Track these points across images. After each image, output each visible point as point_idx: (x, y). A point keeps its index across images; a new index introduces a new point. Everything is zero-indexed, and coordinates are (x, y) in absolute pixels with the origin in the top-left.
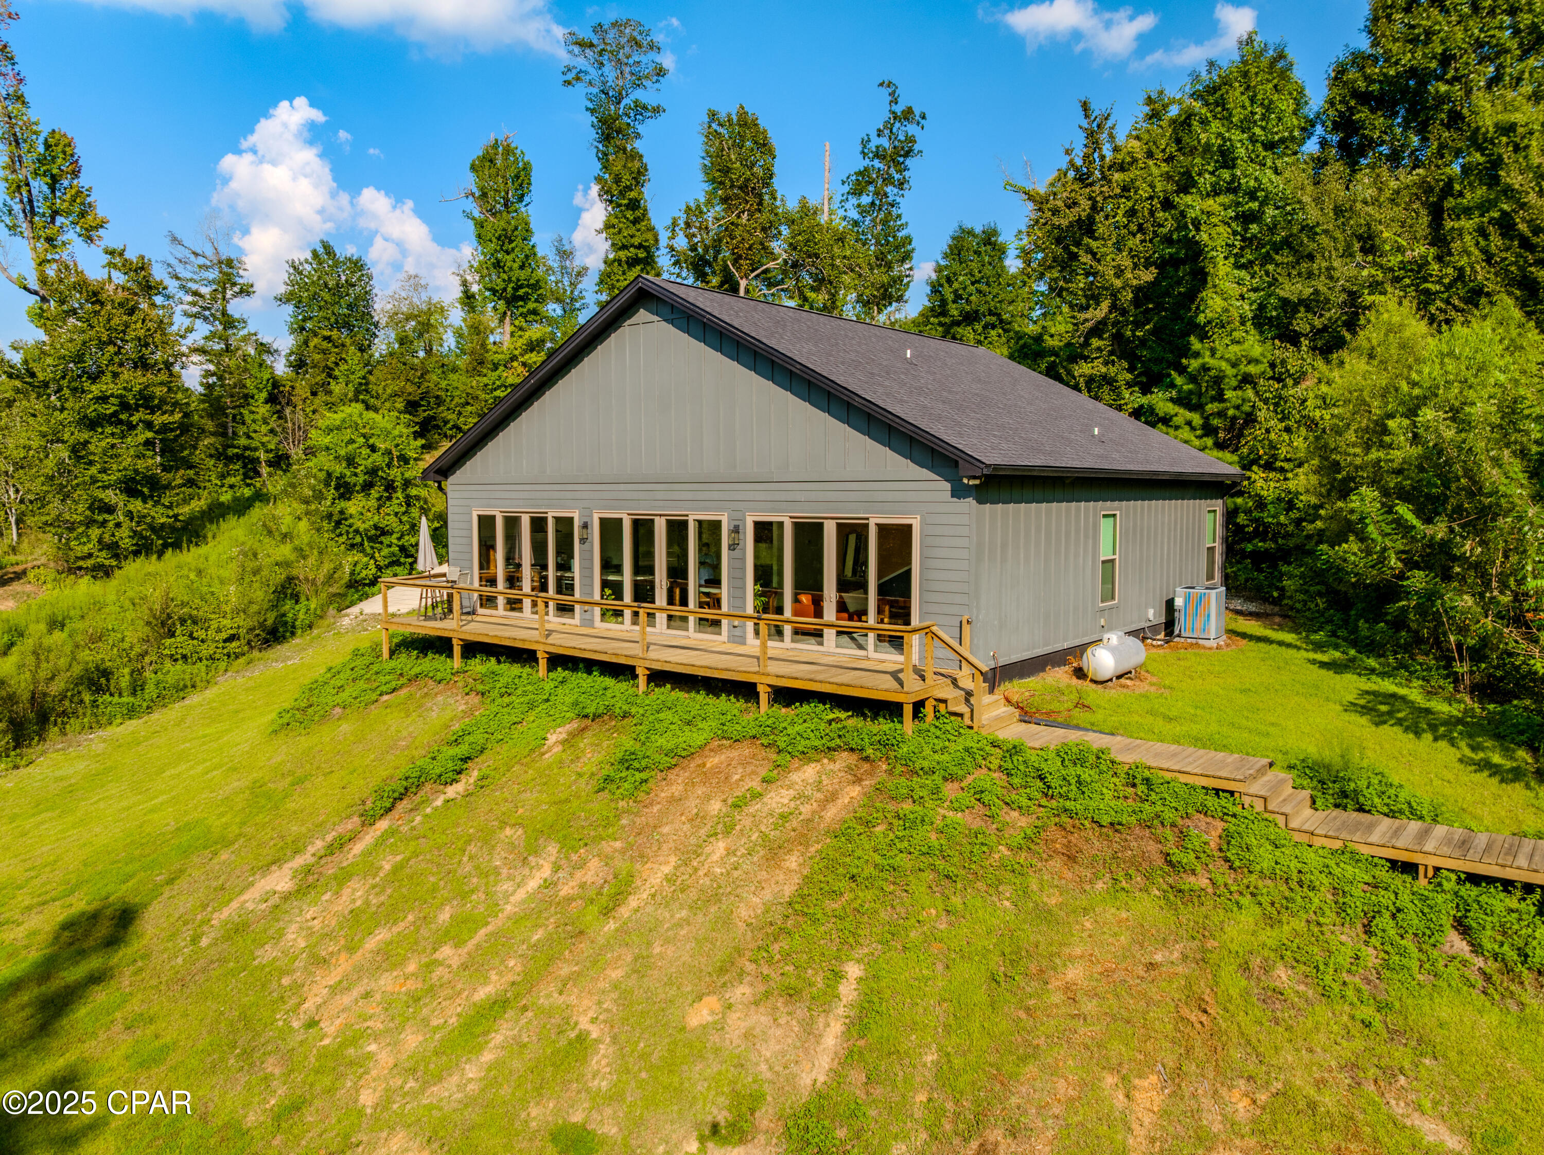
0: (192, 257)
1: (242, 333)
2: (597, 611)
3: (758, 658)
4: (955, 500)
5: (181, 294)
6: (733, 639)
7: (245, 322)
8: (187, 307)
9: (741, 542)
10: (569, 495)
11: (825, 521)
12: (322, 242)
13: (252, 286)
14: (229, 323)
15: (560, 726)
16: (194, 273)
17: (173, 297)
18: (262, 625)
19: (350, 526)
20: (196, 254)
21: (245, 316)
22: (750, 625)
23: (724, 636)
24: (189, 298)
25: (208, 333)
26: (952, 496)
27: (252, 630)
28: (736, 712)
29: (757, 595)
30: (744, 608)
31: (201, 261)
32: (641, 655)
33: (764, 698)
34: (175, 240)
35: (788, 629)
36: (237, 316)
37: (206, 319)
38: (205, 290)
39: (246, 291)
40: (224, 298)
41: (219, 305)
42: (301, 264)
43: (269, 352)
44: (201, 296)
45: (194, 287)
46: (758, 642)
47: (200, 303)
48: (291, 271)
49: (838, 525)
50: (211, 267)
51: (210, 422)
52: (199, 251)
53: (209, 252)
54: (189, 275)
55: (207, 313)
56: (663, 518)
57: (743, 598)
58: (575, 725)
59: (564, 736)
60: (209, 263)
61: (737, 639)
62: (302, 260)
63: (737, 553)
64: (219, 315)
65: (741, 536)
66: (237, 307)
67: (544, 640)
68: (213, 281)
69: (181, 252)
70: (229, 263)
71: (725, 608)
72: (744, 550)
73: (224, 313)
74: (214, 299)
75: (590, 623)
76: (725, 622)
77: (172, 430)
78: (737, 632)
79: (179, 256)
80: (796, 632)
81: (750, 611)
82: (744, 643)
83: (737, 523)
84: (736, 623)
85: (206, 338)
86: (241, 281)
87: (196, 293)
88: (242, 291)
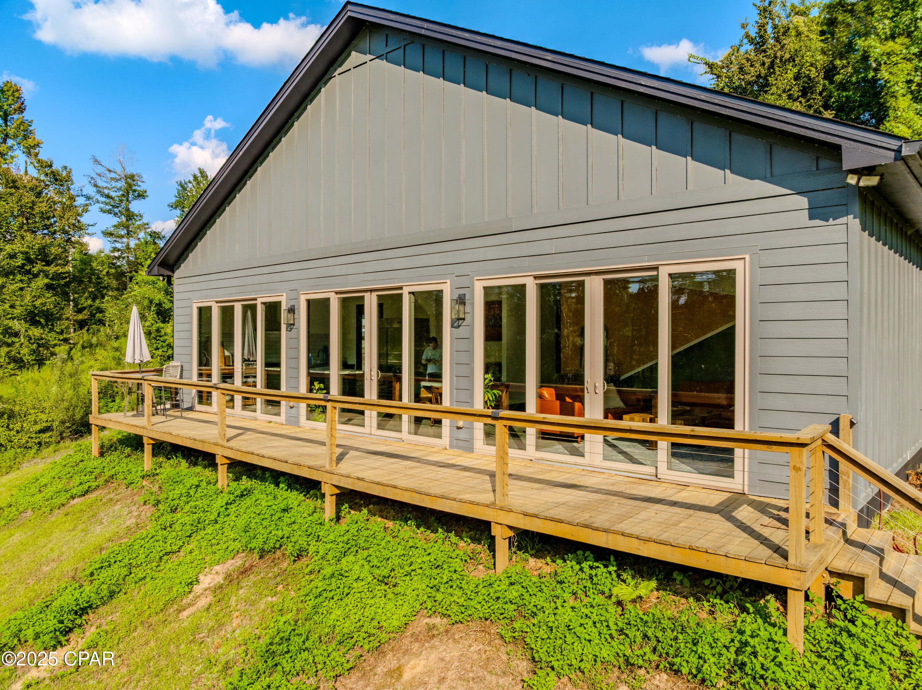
0: (107, 172)
1: (138, 223)
2: (303, 406)
3: (492, 475)
4: (818, 222)
5: (98, 196)
6: (456, 443)
7: (141, 216)
8: (102, 206)
9: (468, 317)
10: (277, 277)
11: (587, 279)
12: (200, 169)
13: (146, 192)
14: (130, 216)
15: (218, 563)
16: (107, 182)
17: (92, 198)
18: (72, 419)
19: (164, 342)
20: (110, 171)
21: (141, 212)
22: (479, 426)
23: (445, 440)
24: (103, 199)
25: (116, 223)
26: (811, 218)
27: (63, 422)
28: (457, 564)
29: (487, 387)
30: (471, 402)
31: (113, 175)
32: (328, 467)
33: (502, 546)
34: (96, 161)
35: (531, 432)
36: (136, 212)
37: (116, 214)
38: (113, 194)
39: (141, 196)
40: (128, 200)
41: (124, 205)
42: (186, 183)
43: (159, 237)
44: (112, 198)
45: (106, 191)
46: (492, 450)
47: (112, 203)
48: (180, 188)
49: (607, 283)
50: (120, 180)
51: (114, 282)
52: (112, 169)
53: (119, 169)
54: (105, 185)
55: (116, 210)
56: (374, 294)
57: (470, 390)
58: (238, 562)
59: (220, 579)
60: (118, 177)
61: (461, 443)
62: (187, 181)
63: (462, 331)
64: (124, 211)
65: (468, 308)
66: (135, 206)
67: (225, 443)
68: (119, 189)
69: (100, 169)
70: (132, 177)
71: (446, 402)
72: (471, 326)
73: (128, 210)
74: (121, 201)
75: (294, 421)
76: (446, 422)
77: (64, 278)
78: (462, 435)
79: (98, 172)
80: (544, 435)
81: (479, 405)
82: (471, 449)
83: (462, 291)
84: (461, 424)
85: (115, 226)
86: (138, 188)
87: (108, 196)
88: (139, 196)
